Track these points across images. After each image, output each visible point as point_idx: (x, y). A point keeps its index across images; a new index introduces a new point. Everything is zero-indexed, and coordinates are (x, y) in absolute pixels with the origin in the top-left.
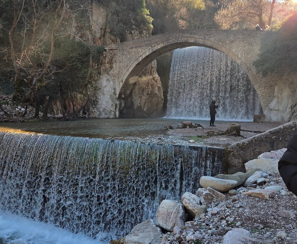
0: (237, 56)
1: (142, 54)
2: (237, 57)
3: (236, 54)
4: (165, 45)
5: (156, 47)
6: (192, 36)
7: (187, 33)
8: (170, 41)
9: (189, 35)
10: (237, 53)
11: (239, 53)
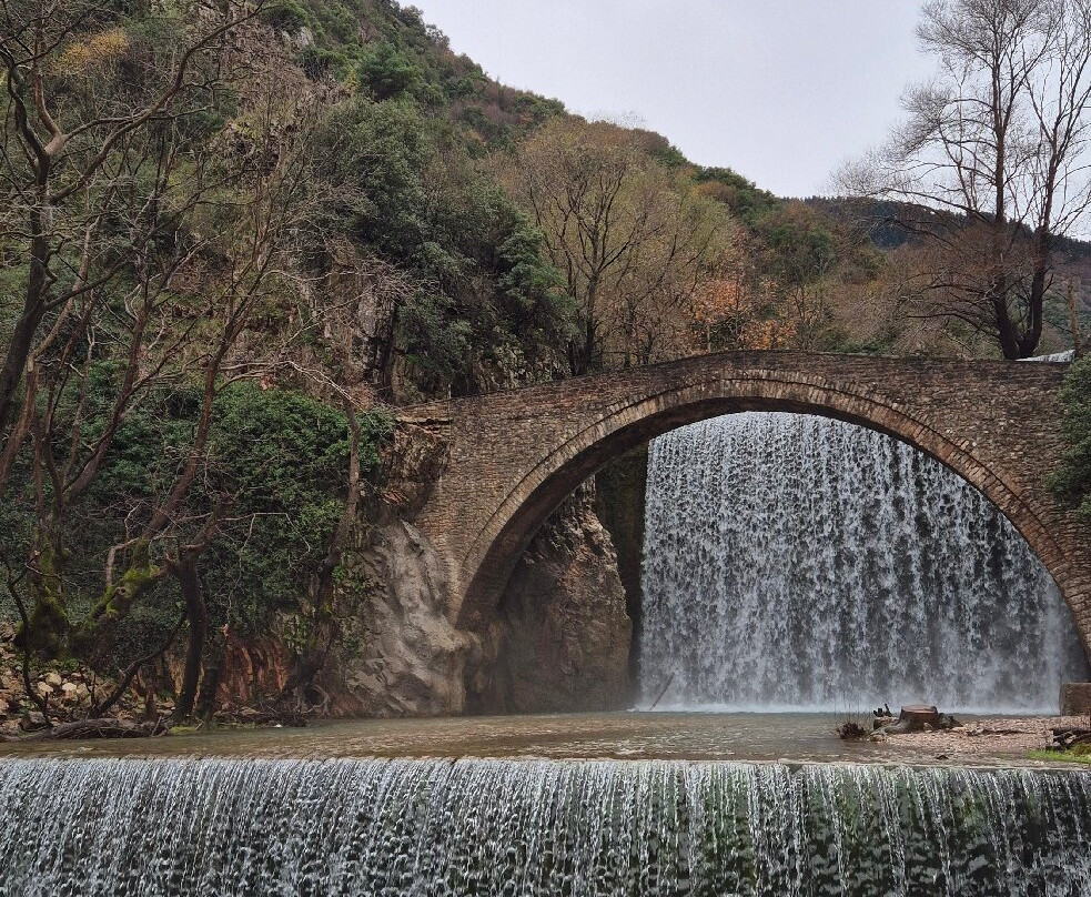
0: (967, 453)
1: (563, 441)
2: (966, 457)
3: (963, 447)
4: (663, 407)
5: (624, 412)
6: (775, 374)
7: (756, 363)
8: (687, 391)
9: (764, 373)
10: (967, 443)
11: (974, 444)
